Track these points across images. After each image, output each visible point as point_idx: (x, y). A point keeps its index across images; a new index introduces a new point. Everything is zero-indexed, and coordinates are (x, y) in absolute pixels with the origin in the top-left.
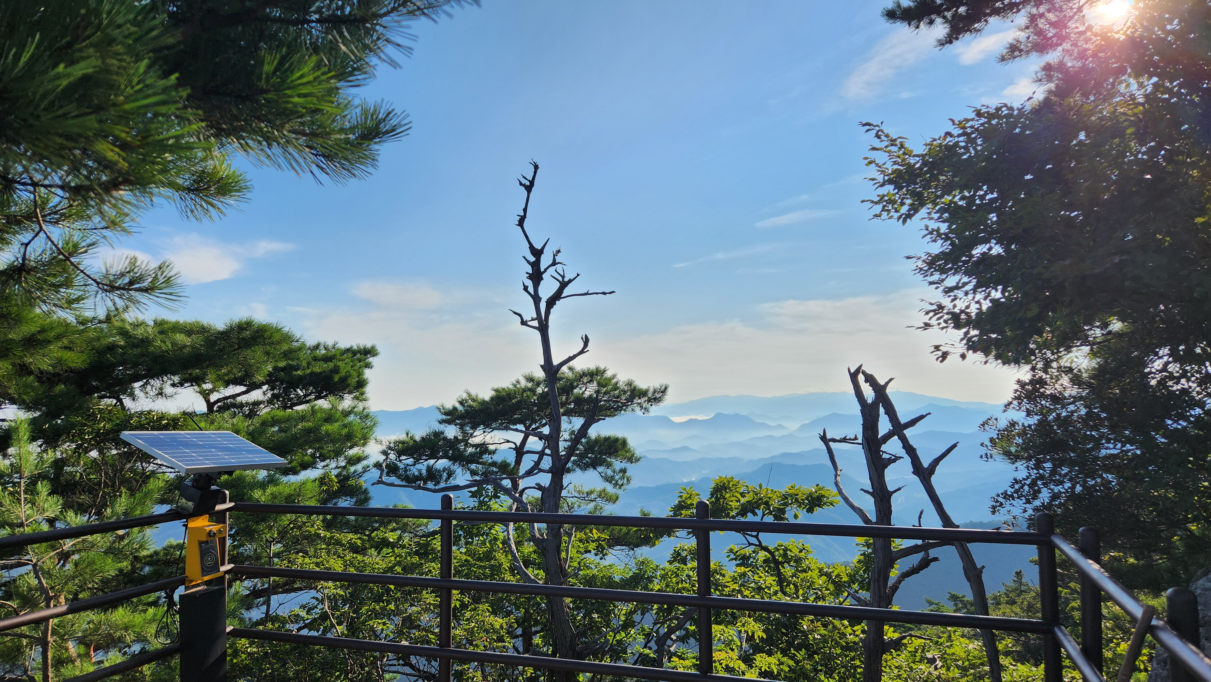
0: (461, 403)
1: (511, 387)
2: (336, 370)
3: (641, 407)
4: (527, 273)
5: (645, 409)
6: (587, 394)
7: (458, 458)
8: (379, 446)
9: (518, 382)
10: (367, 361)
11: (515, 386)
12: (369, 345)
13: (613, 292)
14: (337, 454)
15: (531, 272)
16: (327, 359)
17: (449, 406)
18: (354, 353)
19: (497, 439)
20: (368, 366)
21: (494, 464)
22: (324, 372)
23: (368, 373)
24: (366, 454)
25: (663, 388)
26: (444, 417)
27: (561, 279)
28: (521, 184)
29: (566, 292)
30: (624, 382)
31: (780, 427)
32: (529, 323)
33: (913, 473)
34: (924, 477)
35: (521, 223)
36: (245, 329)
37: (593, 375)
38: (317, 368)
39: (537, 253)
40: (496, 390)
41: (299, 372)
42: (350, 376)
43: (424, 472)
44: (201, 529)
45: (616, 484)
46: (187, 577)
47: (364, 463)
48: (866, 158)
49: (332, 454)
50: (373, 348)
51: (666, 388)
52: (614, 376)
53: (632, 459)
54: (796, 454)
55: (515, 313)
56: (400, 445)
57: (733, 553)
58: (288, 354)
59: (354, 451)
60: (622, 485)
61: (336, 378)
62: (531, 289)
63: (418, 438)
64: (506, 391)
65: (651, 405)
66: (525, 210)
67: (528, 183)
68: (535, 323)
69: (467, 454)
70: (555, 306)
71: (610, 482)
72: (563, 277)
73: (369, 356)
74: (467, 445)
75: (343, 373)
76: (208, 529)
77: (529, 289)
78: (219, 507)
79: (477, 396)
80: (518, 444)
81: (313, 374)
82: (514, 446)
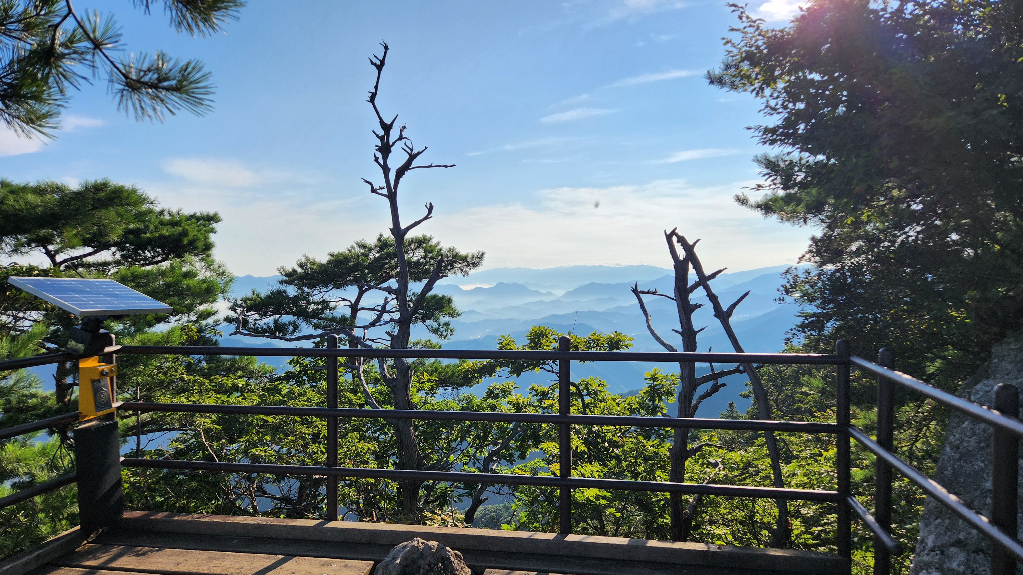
0: (301, 266)
1: (347, 252)
2: (185, 233)
3: (462, 270)
4: (377, 146)
5: (465, 272)
6: (415, 259)
7: (302, 313)
8: (227, 302)
9: (353, 248)
10: (211, 226)
11: (350, 251)
12: (212, 213)
13: (454, 165)
14: (189, 309)
15: (380, 145)
16: (173, 223)
17: (289, 269)
18: (198, 219)
19: (335, 297)
20: (212, 231)
21: (333, 319)
22: (173, 235)
23: (213, 238)
24: (215, 309)
25: (480, 254)
26: (284, 278)
27: (410, 152)
28: (372, 63)
29: (415, 163)
30: (447, 249)
31: (549, 294)
32: (378, 191)
33: (715, 316)
34: (724, 319)
35: (372, 99)
36: (101, 190)
37: (421, 242)
38: (165, 232)
39: (387, 128)
40: (332, 255)
41: (148, 235)
42: (198, 239)
43: (272, 326)
44: (95, 368)
45: (441, 336)
46: (80, 413)
47: (214, 318)
48: (723, 39)
49: (185, 309)
50: (216, 215)
51: (483, 254)
52: (438, 244)
53: (453, 314)
54: (562, 315)
55: (367, 182)
56: (248, 302)
57: (535, 390)
58: (140, 217)
59: (203, 308)
60: (446, 336)
61: (185, 241)
62: (381, 160)
63: (263, 296)
64: (343, 256)
65: (470, 269)
66: (376, 87)
67: (379, 63)
68: (385, 192)
69: (310, 310)
70: (404, 176)
71: (436, 334)
72: (412, 150)
73: (212, 222)
74: (309, 302)
75: (191, 236)
76: (100, 368)
77: (379, 160)
78: (108, 349)
79: (314, 260)
80: (353, 303)
81: (162, 236)
82: (349, 304)
